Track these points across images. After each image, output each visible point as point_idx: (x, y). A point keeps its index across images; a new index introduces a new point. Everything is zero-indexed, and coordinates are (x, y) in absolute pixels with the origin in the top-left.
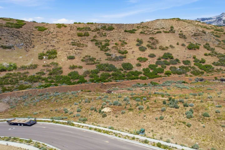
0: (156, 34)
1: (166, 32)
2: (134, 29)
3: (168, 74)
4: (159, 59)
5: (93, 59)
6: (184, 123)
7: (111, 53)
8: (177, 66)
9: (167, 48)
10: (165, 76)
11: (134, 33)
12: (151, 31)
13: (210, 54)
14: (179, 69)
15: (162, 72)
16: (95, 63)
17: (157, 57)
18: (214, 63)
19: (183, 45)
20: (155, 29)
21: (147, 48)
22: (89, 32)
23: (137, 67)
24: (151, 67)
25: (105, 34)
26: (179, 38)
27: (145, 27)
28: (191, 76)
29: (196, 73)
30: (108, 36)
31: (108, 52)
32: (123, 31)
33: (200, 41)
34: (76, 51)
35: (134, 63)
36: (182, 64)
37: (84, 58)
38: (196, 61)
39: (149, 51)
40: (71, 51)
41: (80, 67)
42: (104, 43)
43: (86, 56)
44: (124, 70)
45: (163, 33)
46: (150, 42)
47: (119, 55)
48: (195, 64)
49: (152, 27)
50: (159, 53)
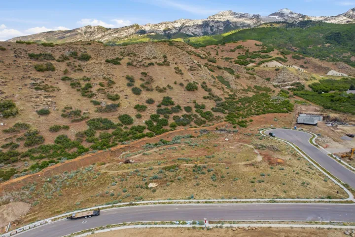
0: (147, 66)
1: (159, 64)
2: (117, 57)
3: (173, 126)
4: (159, 106)
5: (77, 113)
6: (212, 185)
7: (98, 101)
8: (180, 115)
9: (165, 89)
10: (171, 130)
11: (119, 64)
12: (141, 62)
13: (208, 97)
14: (182, 118)
15: (166, 125)
16: (83, 119)
17: (157, 103)
18: (213, 109)
19: (181, 85)
20: (145, 59)
21: (142, 89)
22: (53, 62)
23: (137, 120)
24: (154, 118)
25: (79, 66)
26: (176, 74)
27: (132, 54)
28: (195, 127)
29: (200, 123)
30: (84, 70)
31: (94, 99)
32: (103, 61)
33: (197, 78)
34: (45, 99)
35: (132, 113)
36: (184, 112)
37: (64, 111)
38: (197, 106)
39: (145, 95)
40: (38, 100)
41: (67, 128)
42: (83, 84)
43: (66, 108)
44: (124, 126)
45: (156, 65)
46: (143, 80)
47: (110, 103)
48: (196, 111)
49: (141, 55)
50: (158, 97)
